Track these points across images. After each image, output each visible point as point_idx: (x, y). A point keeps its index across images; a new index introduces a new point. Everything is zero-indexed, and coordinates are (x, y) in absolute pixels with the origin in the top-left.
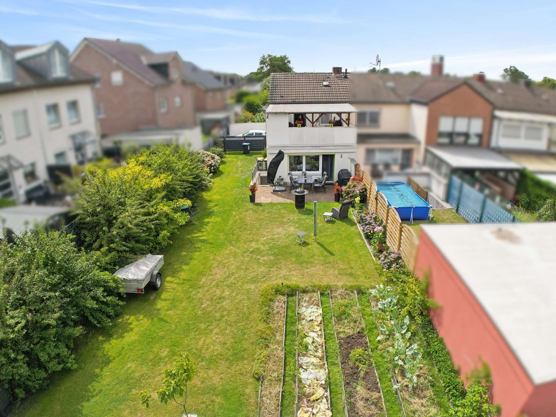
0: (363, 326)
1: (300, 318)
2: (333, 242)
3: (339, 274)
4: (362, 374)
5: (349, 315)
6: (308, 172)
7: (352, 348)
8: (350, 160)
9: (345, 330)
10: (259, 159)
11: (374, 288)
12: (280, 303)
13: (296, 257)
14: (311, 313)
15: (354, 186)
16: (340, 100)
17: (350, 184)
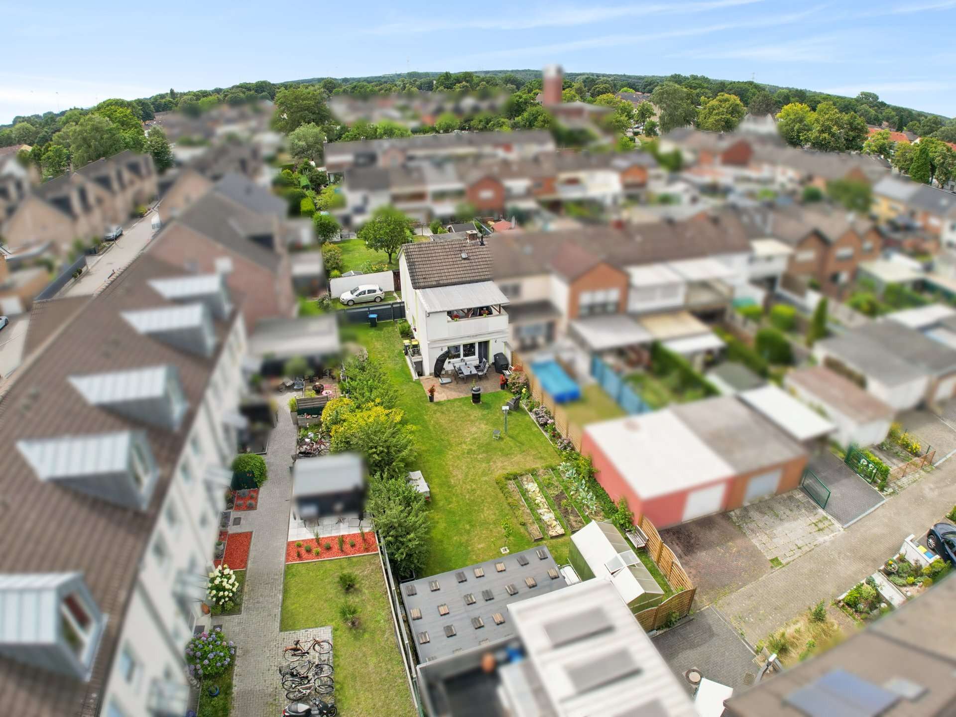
0: (562, 488)
1: (527, 491)
2: (519, 433)
3: (534, 458)
4: (570, 511)
5: (552, 484)
6: (466, 358)
7: (560, 500)
8: (504, 344)
9: (554, 492)
10: (407, 342)
11: (560, 465)
12: (512, 485)
13: (500, 451)
14: (532, 487)
15: (518, 378)
16: (483, 277)
17: (514, 375)
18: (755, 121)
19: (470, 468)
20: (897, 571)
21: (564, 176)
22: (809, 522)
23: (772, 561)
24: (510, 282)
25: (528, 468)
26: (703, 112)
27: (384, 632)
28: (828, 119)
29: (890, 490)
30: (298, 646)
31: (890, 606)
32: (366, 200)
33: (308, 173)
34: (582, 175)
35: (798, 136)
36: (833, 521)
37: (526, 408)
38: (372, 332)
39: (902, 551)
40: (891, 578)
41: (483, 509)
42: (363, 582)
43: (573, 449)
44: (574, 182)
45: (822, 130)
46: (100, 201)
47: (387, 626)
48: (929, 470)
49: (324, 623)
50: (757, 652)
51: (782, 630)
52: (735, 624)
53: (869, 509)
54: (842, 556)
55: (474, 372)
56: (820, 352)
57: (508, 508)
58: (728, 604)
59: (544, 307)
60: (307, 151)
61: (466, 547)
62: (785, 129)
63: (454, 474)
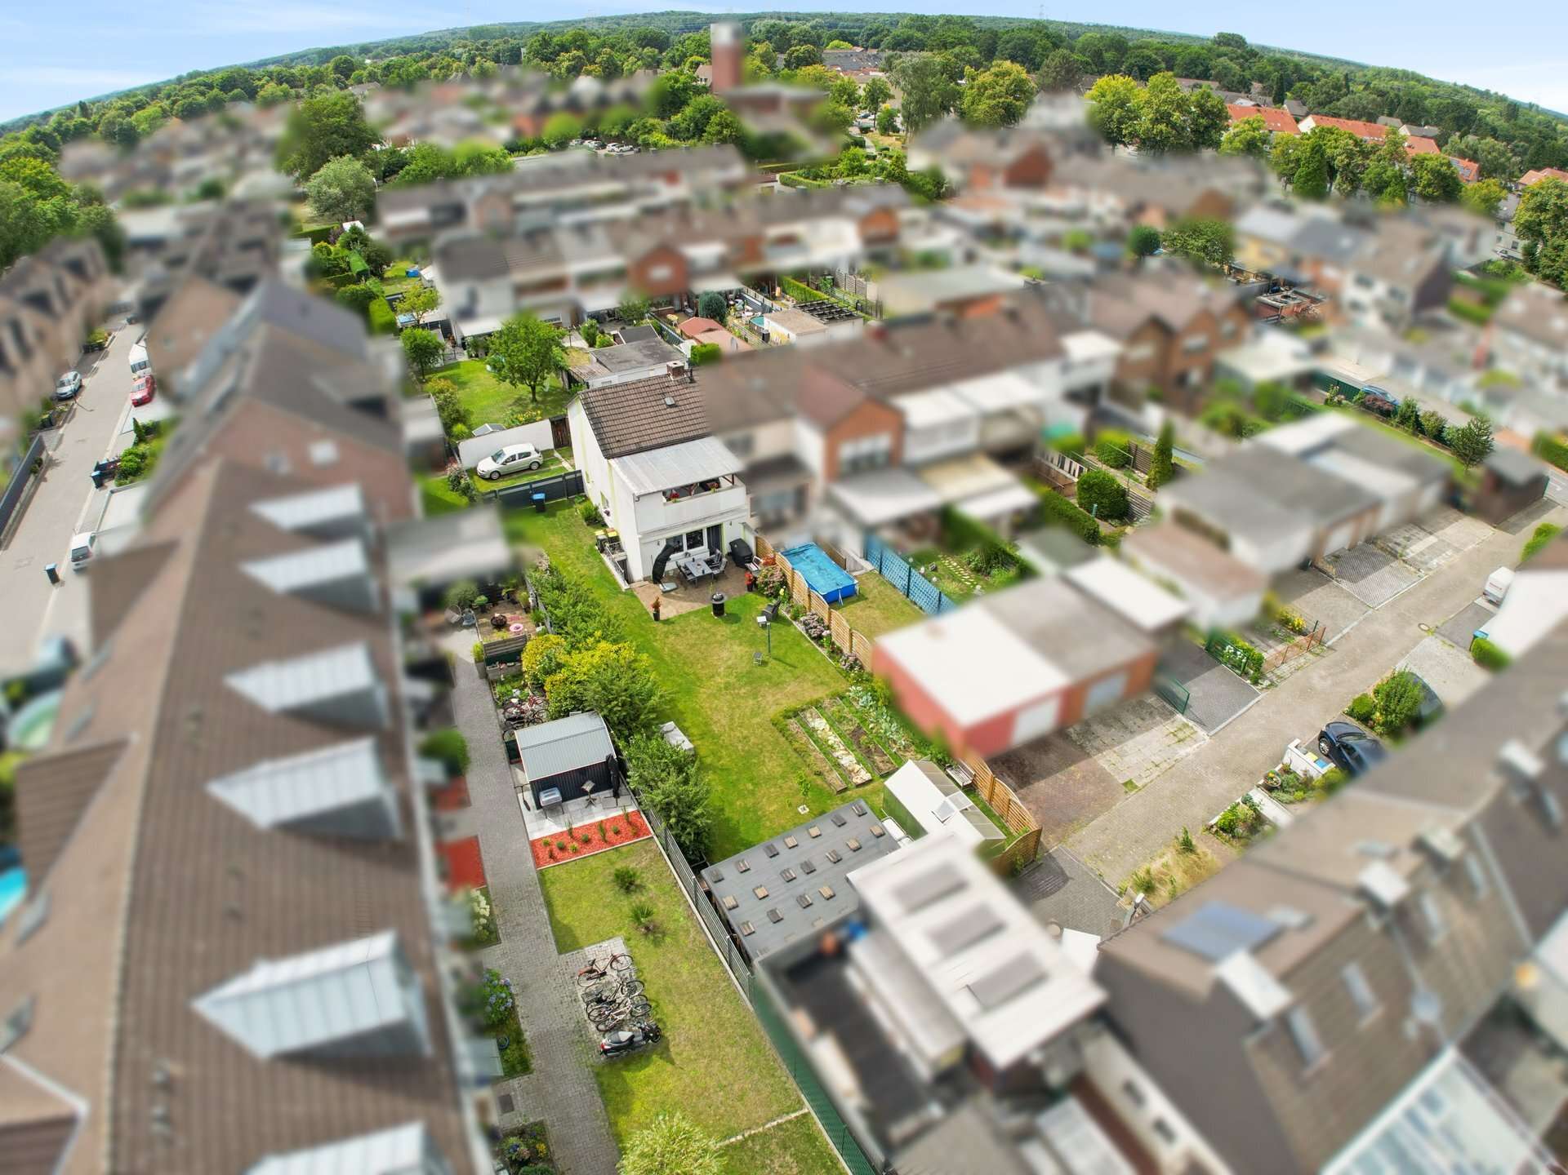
0: (858, 721)
1: (814, 730)
2: (786, 653)
3: (814, 685)
4: (873, 750)
5: (845, 717)
6: (691, 551)
7: (858, 737)
8: (742, 526)
9: (848, 728)
10: (600, 534)
11: (850, 691)
12: (793, 725)
13: (767, 679)
14: (820, 724)
15: (772, 575)
16: (700, 432)
17: (764, 571)
18: (1051, 104)
19: (734, 709)
20: (1281, 785)
21: (775, 231)
22: (1167, 732)
23: (1125, 784)
24: (738, 435)
25: (808, 700)
26: (969, 92)
27: (688, 931)
28: (1165, 101)
29: (1267, 683)
30: (594, 967)
31: (1275, 827)
32: (473, 297)
33: (358, 247)
34: (799, 228)
35: (1120, 130)
36: (1195, 728)
37: (788, 616)
38: (541, 521)
39: (1286, 760)
40: (1274, 794)
41: (764, 761)
42: (644, 875)
43: (861, 667)
44: (789, 241)
45: (1157, 119)
46: (41, 335)
47: (689, 924)
48: (1318, 651)
49: (611, 935)
50: (1120, 894)
51: (1146, 866)
52: (1091, 864)
53: (1240, 708)
54: (1210, 770)
55: (708, 571)
56: (1167, 500)
57: (796, 755)
58: (1080, 842)
59: (788, 464)
60: (344, 203)
61: (755, 812)
62: (1098, 117)
63: (715, 719)
